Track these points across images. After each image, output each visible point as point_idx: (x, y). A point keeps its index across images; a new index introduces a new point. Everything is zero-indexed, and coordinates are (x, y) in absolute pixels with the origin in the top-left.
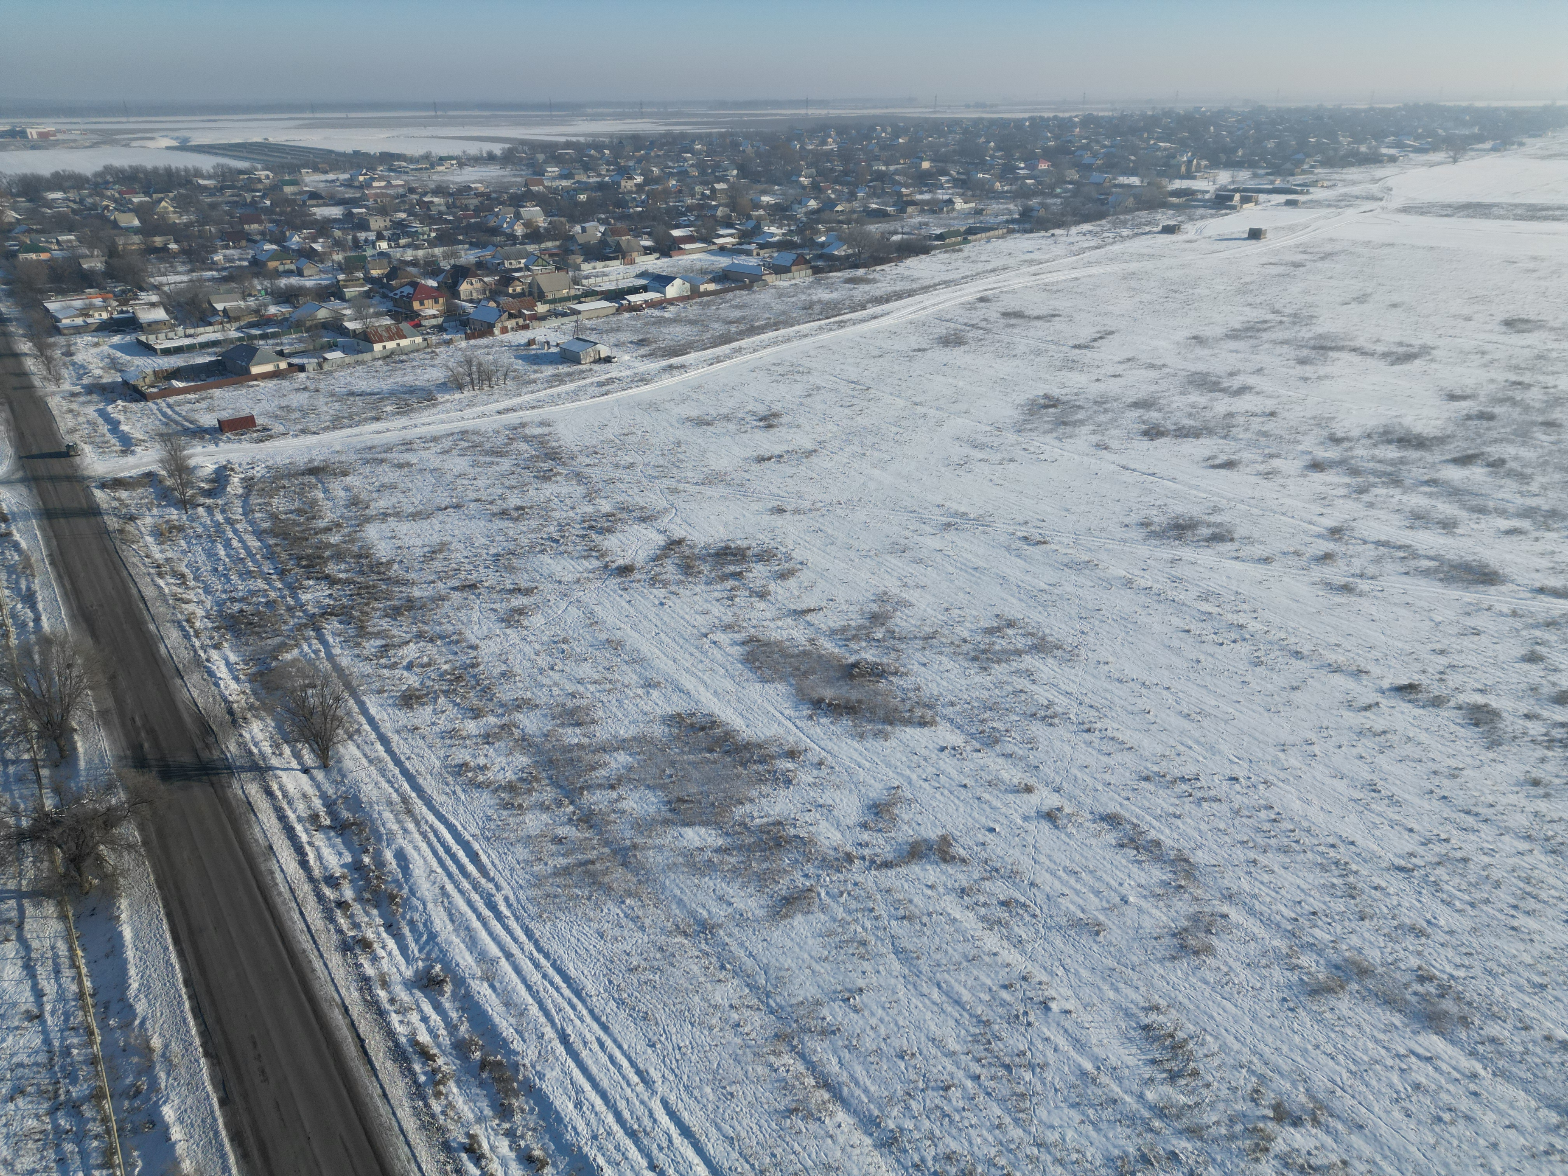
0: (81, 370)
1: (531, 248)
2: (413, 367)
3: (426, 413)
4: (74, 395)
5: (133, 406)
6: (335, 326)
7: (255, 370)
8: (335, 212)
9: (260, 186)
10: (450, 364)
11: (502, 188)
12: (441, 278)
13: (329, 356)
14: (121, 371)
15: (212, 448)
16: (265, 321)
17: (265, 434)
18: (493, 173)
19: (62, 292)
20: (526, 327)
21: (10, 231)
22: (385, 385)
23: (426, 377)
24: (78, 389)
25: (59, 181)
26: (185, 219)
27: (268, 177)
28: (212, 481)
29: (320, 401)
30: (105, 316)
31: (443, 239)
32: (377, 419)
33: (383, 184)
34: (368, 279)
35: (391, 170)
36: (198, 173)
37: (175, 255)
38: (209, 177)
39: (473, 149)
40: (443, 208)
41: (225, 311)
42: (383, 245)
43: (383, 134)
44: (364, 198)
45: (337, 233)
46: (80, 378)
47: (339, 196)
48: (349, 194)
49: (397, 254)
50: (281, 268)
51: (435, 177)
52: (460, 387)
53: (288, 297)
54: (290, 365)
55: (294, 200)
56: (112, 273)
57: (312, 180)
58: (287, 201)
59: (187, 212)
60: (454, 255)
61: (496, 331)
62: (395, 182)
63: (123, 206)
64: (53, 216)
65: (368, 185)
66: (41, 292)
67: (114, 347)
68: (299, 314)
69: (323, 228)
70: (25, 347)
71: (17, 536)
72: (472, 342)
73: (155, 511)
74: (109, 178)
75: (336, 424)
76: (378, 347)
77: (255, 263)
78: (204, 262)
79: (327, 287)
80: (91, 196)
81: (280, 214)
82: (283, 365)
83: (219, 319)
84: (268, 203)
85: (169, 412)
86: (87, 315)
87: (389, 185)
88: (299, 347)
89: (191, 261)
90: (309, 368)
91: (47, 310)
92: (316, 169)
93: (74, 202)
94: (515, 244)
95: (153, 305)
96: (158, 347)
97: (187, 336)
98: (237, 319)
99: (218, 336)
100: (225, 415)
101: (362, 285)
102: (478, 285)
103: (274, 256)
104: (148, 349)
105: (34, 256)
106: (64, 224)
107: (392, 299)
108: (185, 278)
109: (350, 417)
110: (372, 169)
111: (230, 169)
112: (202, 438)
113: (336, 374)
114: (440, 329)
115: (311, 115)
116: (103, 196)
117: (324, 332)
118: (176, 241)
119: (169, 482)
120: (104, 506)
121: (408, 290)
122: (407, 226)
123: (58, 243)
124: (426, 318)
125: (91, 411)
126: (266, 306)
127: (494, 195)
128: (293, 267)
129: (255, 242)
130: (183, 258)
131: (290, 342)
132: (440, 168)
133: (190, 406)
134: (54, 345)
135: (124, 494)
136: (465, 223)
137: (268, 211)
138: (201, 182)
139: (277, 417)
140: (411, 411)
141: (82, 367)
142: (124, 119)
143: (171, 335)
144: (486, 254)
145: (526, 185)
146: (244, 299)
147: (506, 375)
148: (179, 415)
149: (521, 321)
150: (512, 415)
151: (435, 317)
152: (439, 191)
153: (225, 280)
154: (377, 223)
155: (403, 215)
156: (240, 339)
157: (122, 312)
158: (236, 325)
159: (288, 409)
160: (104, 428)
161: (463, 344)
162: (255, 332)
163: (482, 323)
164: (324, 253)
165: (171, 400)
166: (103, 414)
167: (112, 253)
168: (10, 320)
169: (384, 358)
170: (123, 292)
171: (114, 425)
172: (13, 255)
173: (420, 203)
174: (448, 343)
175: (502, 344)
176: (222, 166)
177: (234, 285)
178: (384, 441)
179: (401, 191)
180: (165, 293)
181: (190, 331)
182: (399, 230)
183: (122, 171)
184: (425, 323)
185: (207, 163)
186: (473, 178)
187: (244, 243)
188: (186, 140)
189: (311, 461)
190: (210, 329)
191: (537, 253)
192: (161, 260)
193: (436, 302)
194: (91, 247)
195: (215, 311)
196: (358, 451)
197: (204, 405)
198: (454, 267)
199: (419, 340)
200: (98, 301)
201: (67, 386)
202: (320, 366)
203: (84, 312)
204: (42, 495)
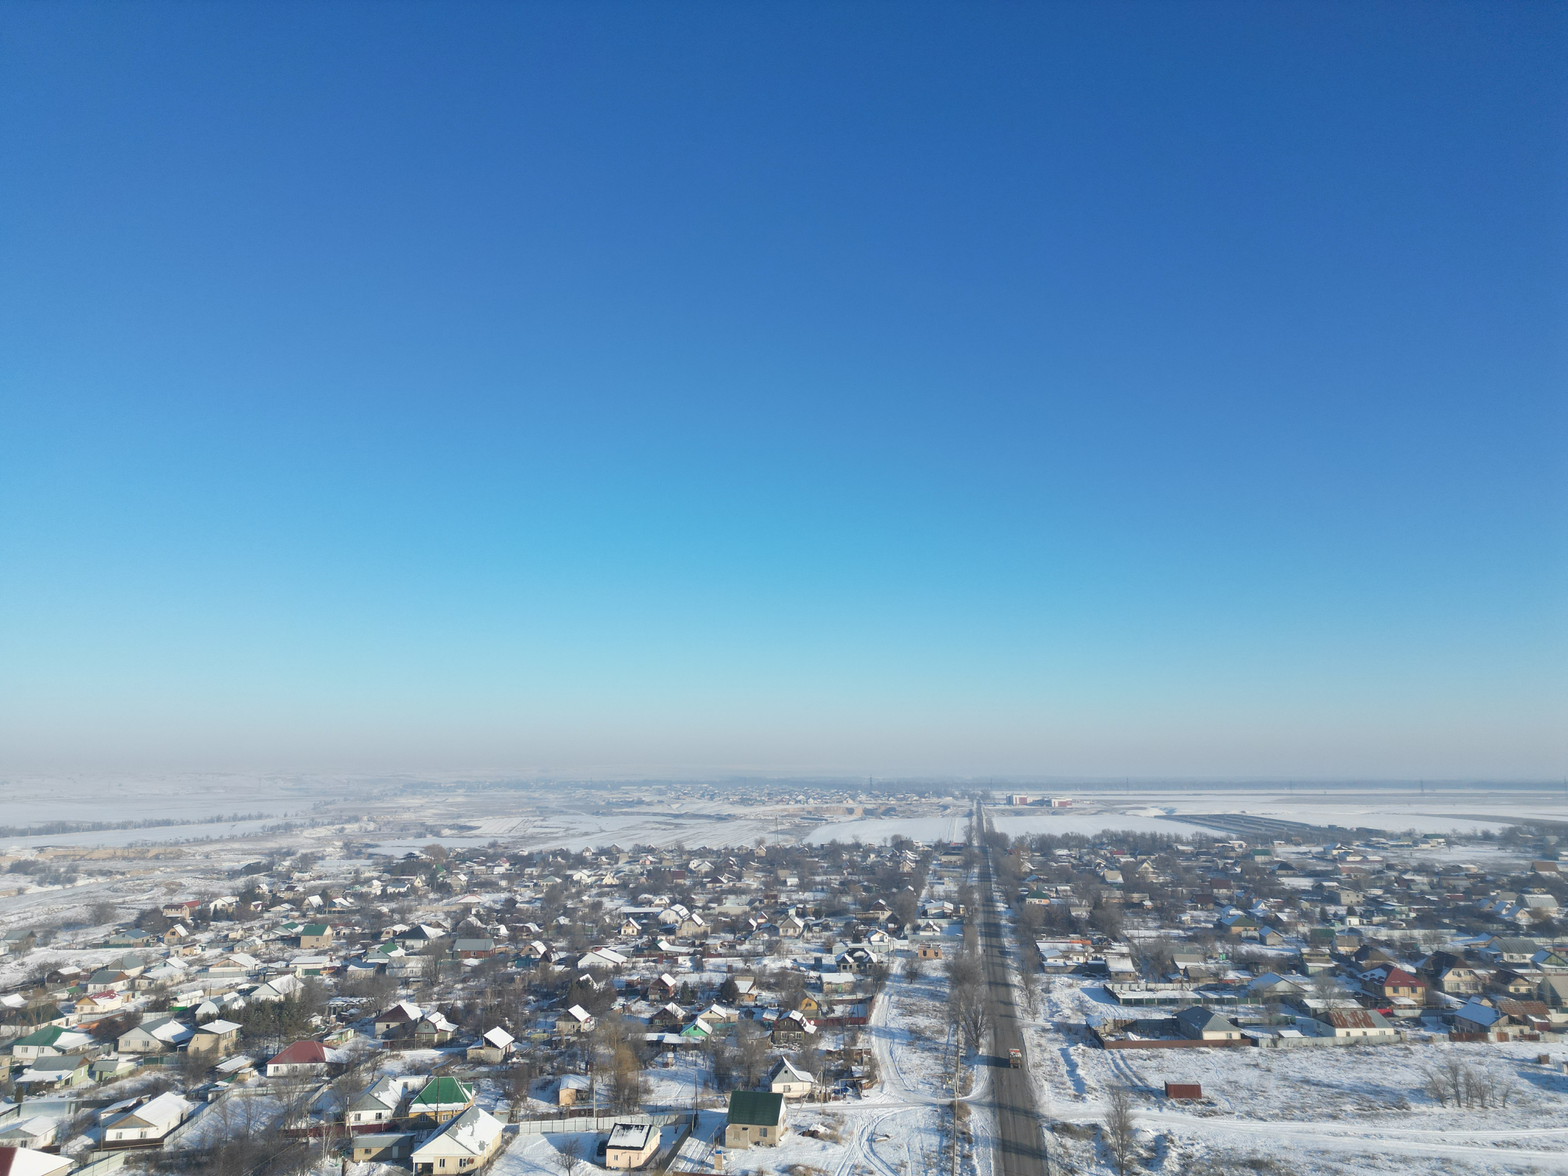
0: (1055, 1008)
1: (1539, 941)
2: (1381, 1063)
3: (1394, 1123)
4: (1044, 1030)
5: (1091, 1051)
6: (1294, 1002)
7: (1208, 1036)
8: (1305, 883)
9: (1233, 854)
10: (1430, 1068)
11: (1500, 870)
12: (1420, 964)
13: (1285, 1033)
14: (1087, 1015)
15: (1155, 1111)
16: (1222, 986)
17: (1209, 1110)
18: (1489, 853)
19: (1052, 934)
20: (1534, 1038)
21: (1024, 879)
22: (1347, 1078)
23: (1397, 1078)
24: (1048, 1026)
25: (1067, 841)
26: (1161, 879)
27: (1241, 846)
28: (1150, 1149)
29: (1271, 1083)
30: (1082, 960)
31: (1422, 921)
32: (1334, 1117)
33: (1358, 859)
34: (1335, 956)
35: (1367, 845)
36: (1179, 840)
37: (1148, 911)
38: (1188, 843)
39: (1465, 828)
40: (1426, 888)
41: (1185, 970)
42: (1354, 921)
43: (1362, 810)
44: (1337, 871)
45: (1305, 905)
46: (1052, 1016)
47: (1310, 868)
48: (1321, 867)
49: (1369, 932)
50: (1244, 934)
51: (1418, 855)
52: (1441, 1099)
53: (1248, 964)
54: (1243, 1036)
55: (1264, 869)
56: (1093, 923)
57: (1283, 851)
58: (1257, 870)
59: (1164, 873)
60: (1438, 939)
61: (1492, 1036)
62: (1371, 858)
63: (1112, 864)
64: (1057, 869)
65: (1342, 859)
66: (1036, 932)
67: (1084, 990)
68: (1257, 984)
69: (1291, 898)
70: (1015, 979)
71: (975, 1161)
72: (1458, 1045)
73: (1093, 1169)
74: (1105, 840)
75: (1286, 1113)
76: (1340, 1032)
77: (1220, 926)
78: (1172, 921)
79: (1289, 958)
80: (1088, 854)
81: (1249, 882)
82: (1236, 1036)
83: (1179, 977)
84: (1239, 870)
85: (1121, 1063)
86: (1067, 958)
87: (1365, 860)
88: (1255, 1018)
89: (1161, 918)
90: (1263, 1043)
91: (1038, 949)
92: (1289, 841)
93: (1075, 858)
94: (1517, 935)
95: (1123, 955)
96: (1121, 997)
97: (1148, 990)
98: (1196, 980)
99: (1176, 994)
100: (1173, 1079)
101: (1328, 961)
102: (1467, 978)
103: (1239, 922)
104: (1111, 997)
105: (1036, 901)
106: (1064, 876)
107: (1361, 981)
108: (1154, 933)
109: (1302, 1109)
110: (1348, 843)
111: (1207, 838)
112: (1148, 1099)
113: (1291, 1056)
114: (1417, 1022)
115: (1289, 792)
116: (1097, 855)
117: (1281, 1006)
118: (1151, 899)
119: (1111, 1140)
120: (1051, 1150)
121: (1380, 973)
122: (1382, 903)
123: (1057, 891)
124: (1399, 1007)
125: (1055, 1049)
126: (1225, 970)
127: (1490, 878)
128: (1256, 934)
129: (1222, 906)
130: (1155, 915)
131: (1245, 1011)
132: (1424, 846)
133: (1141, 1062)
134: (1037, 981)
135: (1069, 1142)
136: (1452, 905)
137: (1238, 877)
138: (1180, 847)
139: (1223, 1092)
140: (1377, 1116)
141: (1056, 1005)
142: (1125, 792)
143: (1134, 986)
144: (1479, 943)
145: (1533, 868)
146: (1205, 961)
147: (1506, 1096)
148: (1130, 1069)
149: (1527, 1030)
150: (1514, 1152)
151: (1411, 1007)
152: (1422, 869)
153: (1189, 939)
154: (1349, 898)
155: (1379, 892)
156: (1196, 1001)
157: (1096, 959)
158: (1194, 985)
159: (1235, 1084)
160: (1064, 1069)
161: (1447, 1045)
162: (1212, 995)
163: (1472, 1023)
164: (1289, 924)
165: (1125, 1052)
166: (1065, 1053)
167: (1097, 904)
168: (1009, 953)
169: (1348, 1046)
170: (1100, 940)
171: (1072, 1067)
172: (1022, 899)
173: (1399, 880)
174: (1427, 1040)
175: (1499, 1054)
176: (1201, 835)
177: (1197, 946)
178: (1340, 1147)
179: (1378, 867)
180: (1134, 945)
181: (1152, 986)
182: (1374, 906)
183: (1116, 835)
184: (1398, 1012)
185: (1187, 831)
186: (1464, 858)
187: (1211, 906)
188: (1172, 810)
189: (1254, 1151)
190: (1169, 986)
191: (1549, 948)
192: (1136, 914)
193: (1414, 991)
194: (1081, 897)
195: (1176, 969)
196: (1309, 1153)
197: (1153, 1063)
198: (1437, 953)
199: (1390, 1031)
200: (1078, 946)
201: (1041, 1021)
202: (1274, 1042)
203: (1066, 955)
204: (1003, 1124)
